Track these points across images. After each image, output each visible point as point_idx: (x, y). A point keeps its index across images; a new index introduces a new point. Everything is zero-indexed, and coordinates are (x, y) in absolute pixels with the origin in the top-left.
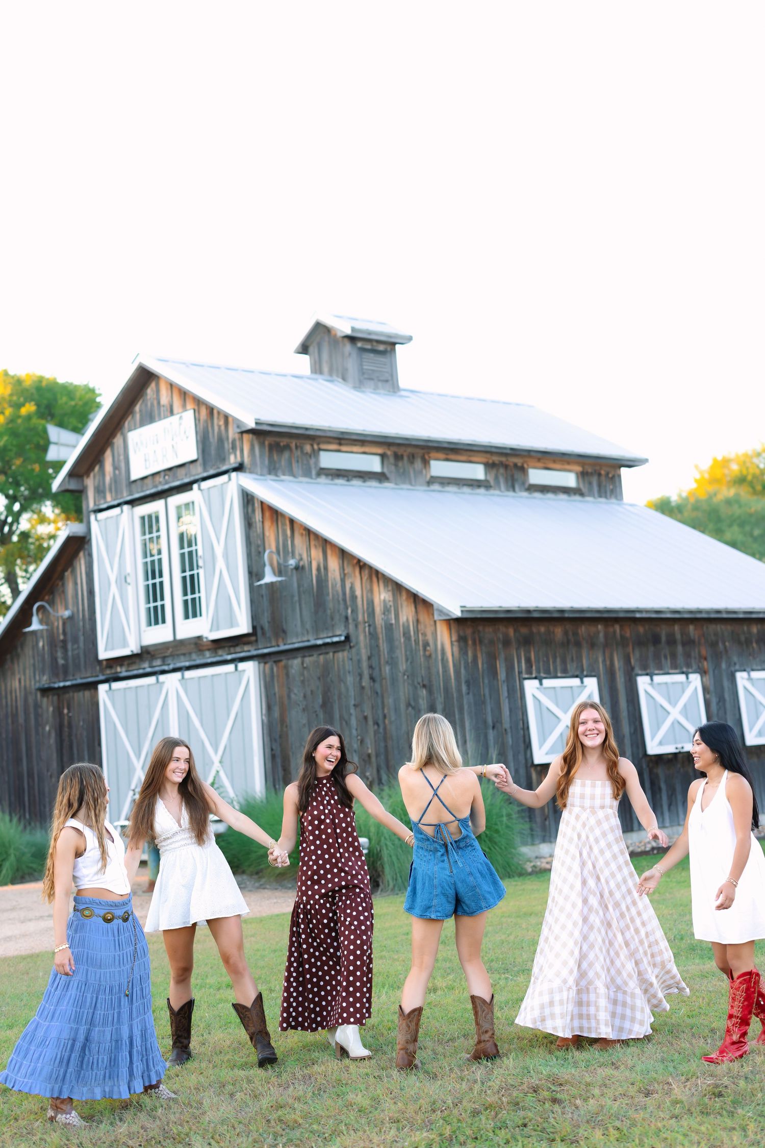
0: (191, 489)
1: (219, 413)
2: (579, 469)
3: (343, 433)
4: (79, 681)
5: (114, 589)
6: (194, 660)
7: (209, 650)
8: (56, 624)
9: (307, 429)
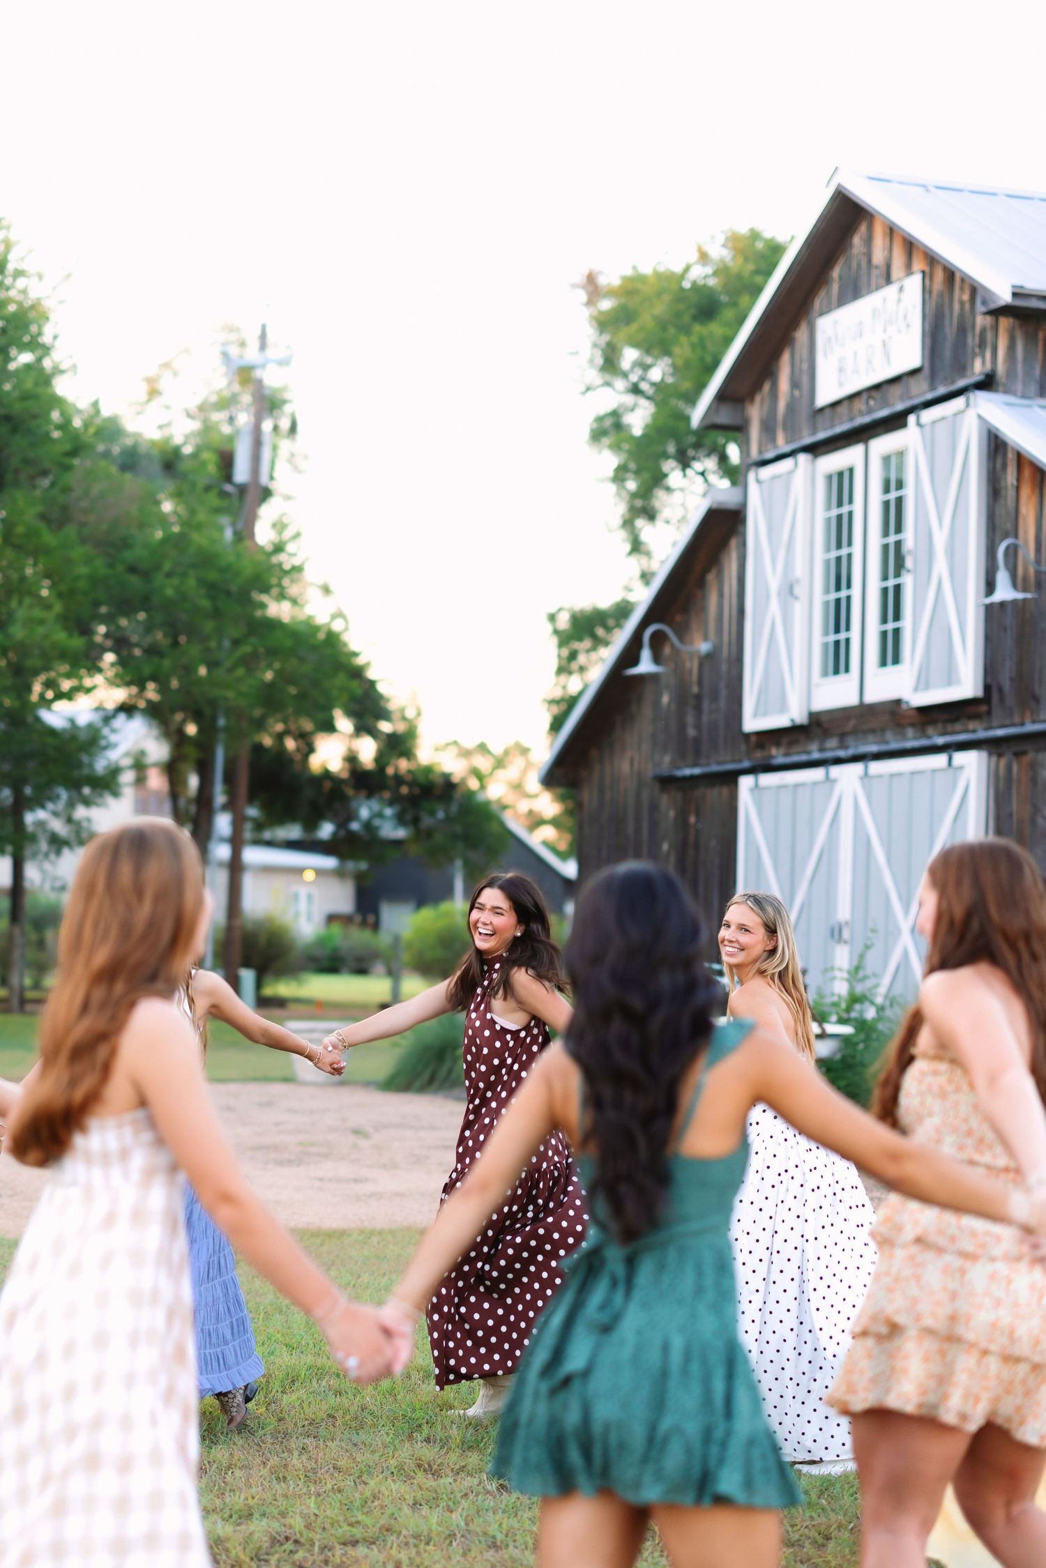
0: (904, 425)
1: (963, 280)
4: (715, 768)
5: (774, 608)
6: (887, 742)
7: (912, 725)
8: (688, 665)
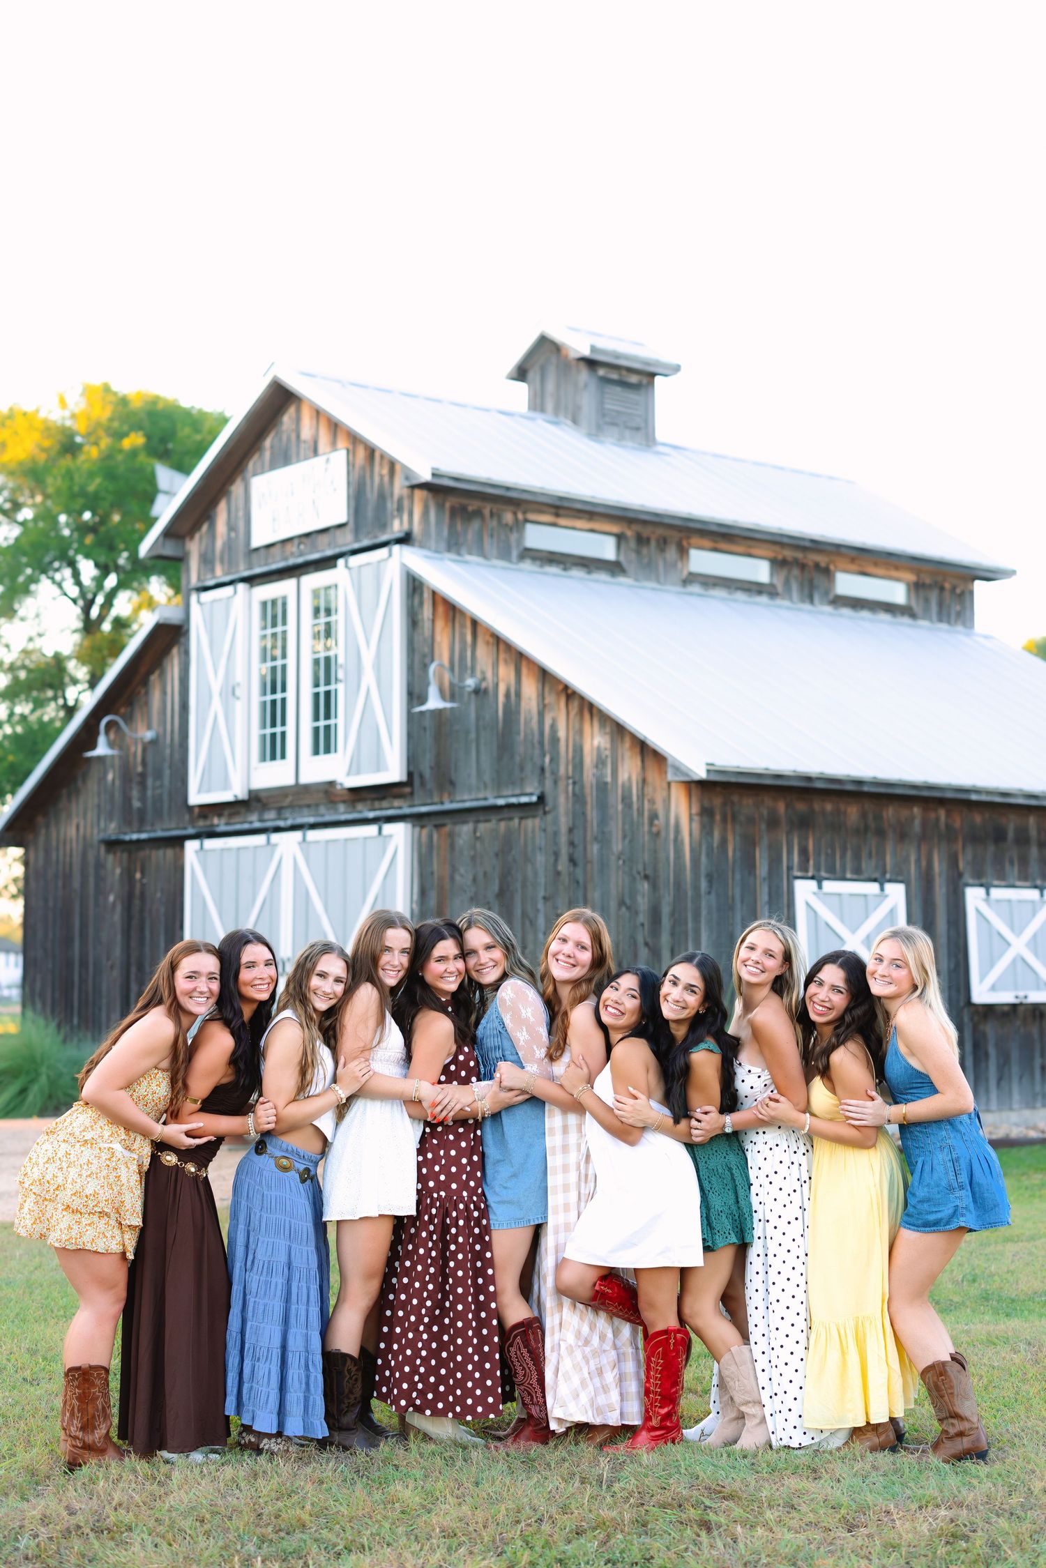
0: (335, 566)
1: (382, 457)
2: (912, 577)
3: (561, 498)
4: (160, 834)
5: (217, 705)
6: (323, 816)
7: (344, 802)
8: (133, 749)
9: (508, 489)
